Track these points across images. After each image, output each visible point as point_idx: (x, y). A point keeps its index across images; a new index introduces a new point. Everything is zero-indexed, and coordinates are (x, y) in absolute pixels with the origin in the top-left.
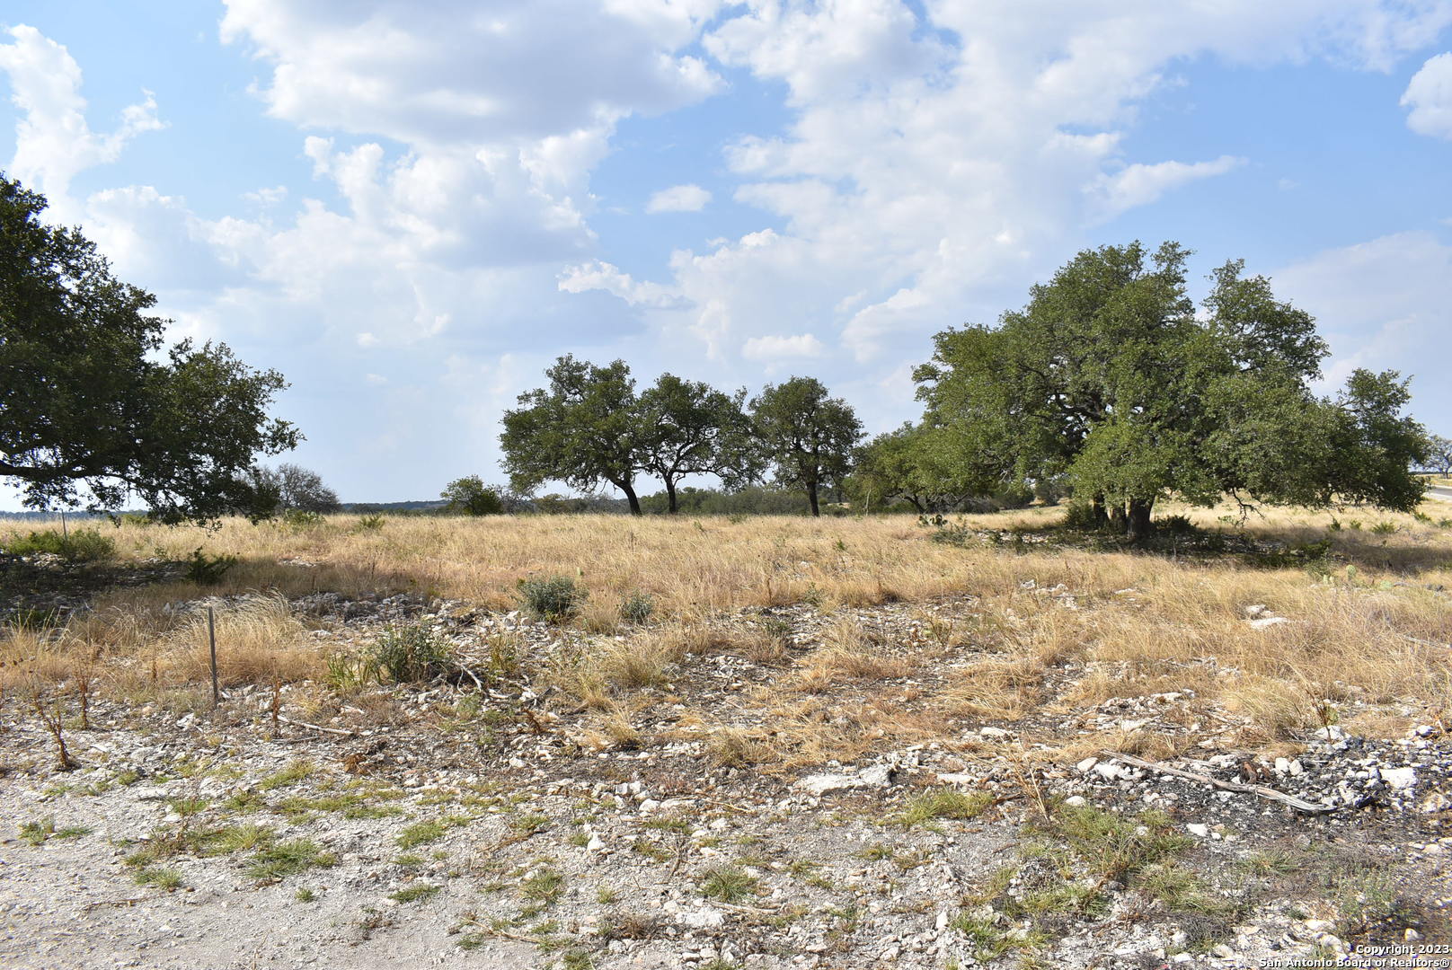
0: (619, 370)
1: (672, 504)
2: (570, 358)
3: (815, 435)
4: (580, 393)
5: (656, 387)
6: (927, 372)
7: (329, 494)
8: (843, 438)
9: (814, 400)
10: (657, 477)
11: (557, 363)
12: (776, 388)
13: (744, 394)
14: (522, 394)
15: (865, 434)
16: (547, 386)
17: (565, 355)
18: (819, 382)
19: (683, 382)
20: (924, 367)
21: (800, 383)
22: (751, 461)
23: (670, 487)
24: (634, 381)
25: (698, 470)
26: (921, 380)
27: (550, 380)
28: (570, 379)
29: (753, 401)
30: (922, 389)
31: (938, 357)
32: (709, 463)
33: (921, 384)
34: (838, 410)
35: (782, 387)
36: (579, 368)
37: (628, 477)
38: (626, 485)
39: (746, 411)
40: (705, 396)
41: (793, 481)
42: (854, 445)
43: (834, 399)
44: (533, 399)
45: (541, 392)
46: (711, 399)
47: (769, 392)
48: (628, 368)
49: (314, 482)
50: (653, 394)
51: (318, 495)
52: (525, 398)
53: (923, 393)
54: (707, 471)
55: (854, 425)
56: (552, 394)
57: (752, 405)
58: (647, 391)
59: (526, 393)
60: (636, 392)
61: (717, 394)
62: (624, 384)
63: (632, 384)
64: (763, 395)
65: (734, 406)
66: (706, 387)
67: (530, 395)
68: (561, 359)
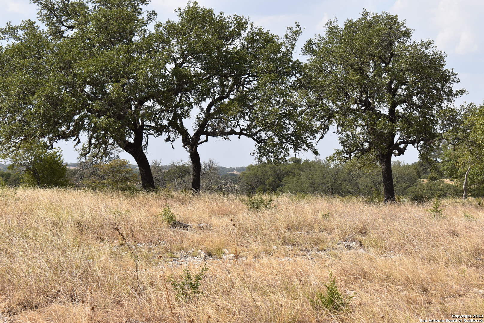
1: (196, 178)
3: (393, 92)
4: (79, 25)
5: (176, 20)
8: (428, 94)
9: (391, 44)
10: (168, 140)
12: (342, 26)
13: (297, 33)
15: (461, 92)
18: (400, 20)
19: (217, 14)
21: (376, 20)
22: (299, 124)
23: (195, 157)
24: (154, 13)
25: (223, 133)
29: (310, 42)
32: (244, 123)
34: (424, 57)
35: (350, 25)
37: (138, 139)
38: (137, 150)
40: (244, 34)
41: (364, 151)
42: (444, 105)
43: (418, 41)
44: (21, 33)
45: (31, 24)
46: (251, 40)
47: (332, 31)
50: (171, 28)
52: (10, 31)
54: (240, 134)
55: (445, 78)
56: (43, 27)
57: (308, 48)
58: (164, 23)
59: (9, 24)
60: (151, 28)
61: (260, 32)
62: (140, 17)
63: (150, 19)
64: (323, 35)
65: (283, 49)
66: (246, 23)
67: (16, 28)
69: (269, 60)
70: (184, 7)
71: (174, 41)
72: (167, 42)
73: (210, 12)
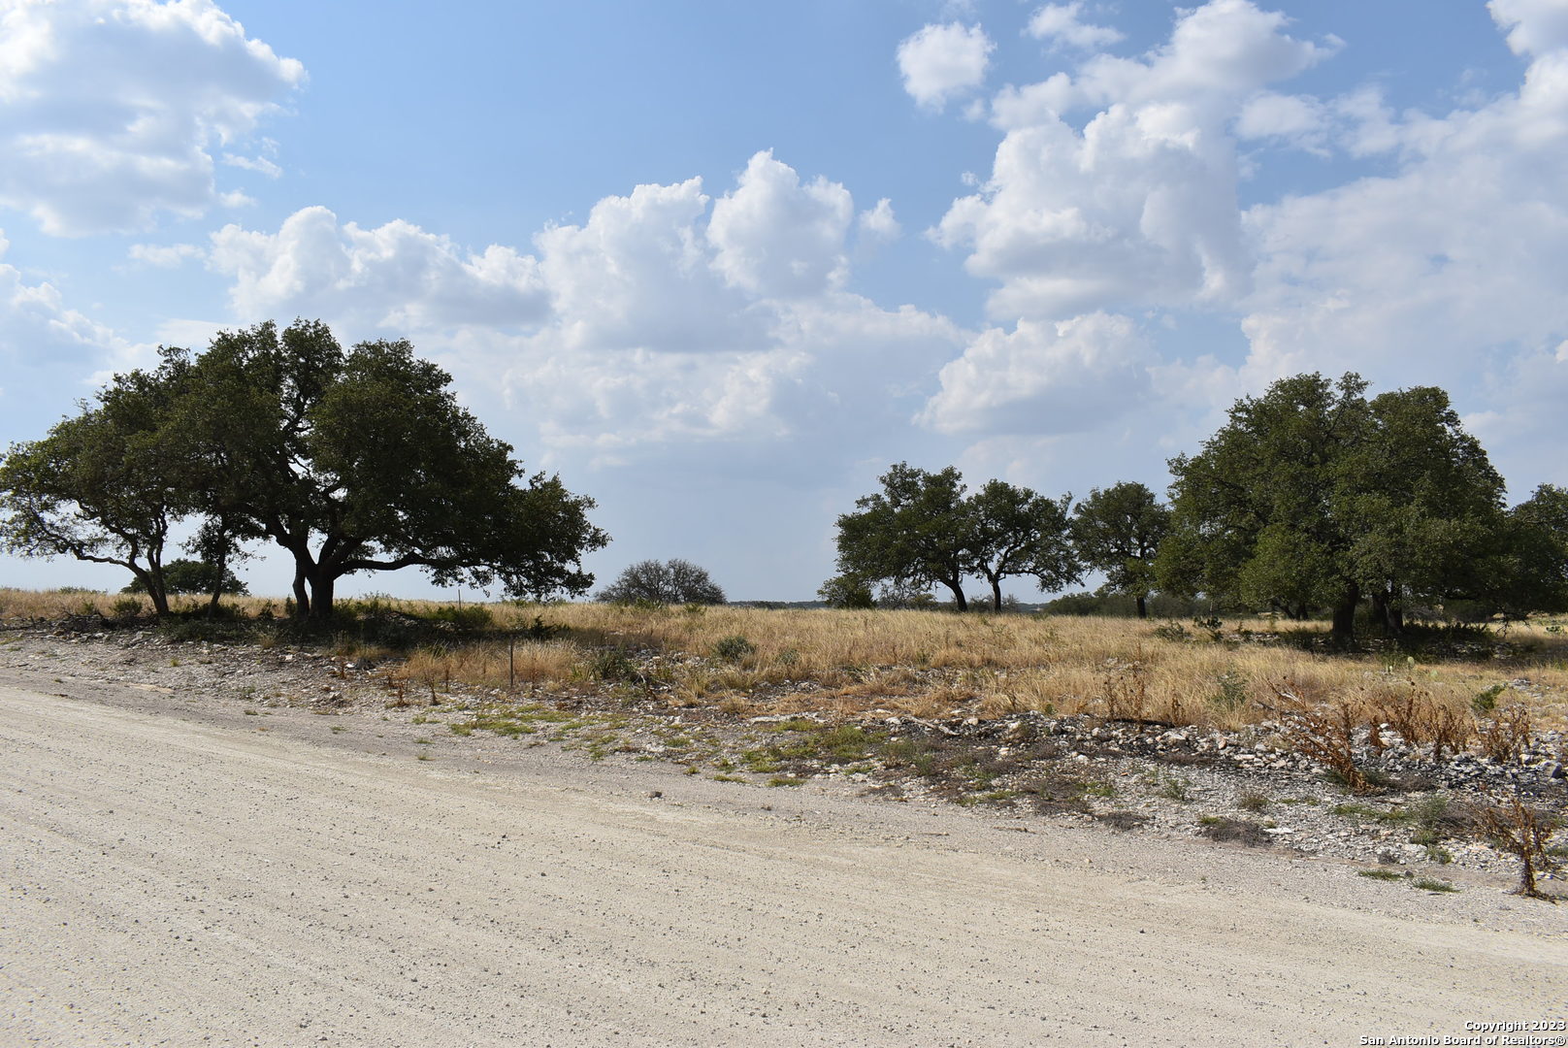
0: (950, 476)
1: (997, 605)
2: (904, 466)
4: (913, 498)
5: (982, 493)
9: (1141, 504)
10: (977, 578)
11: (891, 470)
12: (1102, 493)
13: (1070, 499)
14: (860, 499)
16: (881, 490)
17: (899, 463)
18: (1145, 487)
19: (1010, 487)
21: (1127, 488)
22: (1071, 564)
23: (997, 589)
24: (965, 486)
25: (1017, 572)
27: (884, 486)
28: (903, 484)
29: (1079, 505)
32: (1031, 565)
35: (1107, 492)
36: (914, 474)
37: (956, 577)
38: (955, 586)
39: (1071, 514)
40: (1030, 501)
44: (871, 503)
45: (878, 497)
46: (1036, 504)
47: (1095, 496)
48: (960, 474)
49: (702, 577)
50: (979, 499)
51: (705, 591)
52: (863, 502)
54: (1028, 572)
56: (887, 499)
57: (1078, 509)
58: (974, 496)
59: (863, 497)
60: (964, 497)
61: (1043, 500)
62: (954, 489)
63: (962, 490)
64: (1090, 499)
65: (1060, 511)
66: (1032, 493)
67: (868, 500)
68: (895, 467)
69: (1048, 518)
70: (987, 484)
71: (981, 508)
72: (976, 510)
73: (1006, 486)
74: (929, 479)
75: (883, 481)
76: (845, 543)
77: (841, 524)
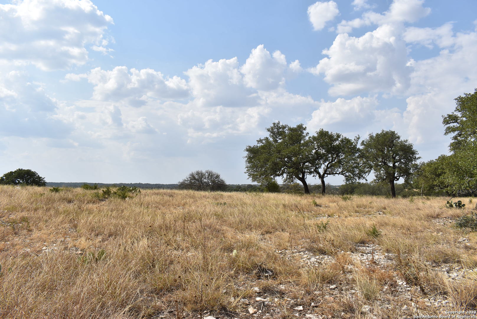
0: (300, 128)
1: (323, 189)
2: (279, 123)
3: (394, 158)
4: (283, 139)
5: (316, 135)
6: (452, 118)
7: (222, 181)
8: (407, 159)
9: (393, 141)
10: (313, 176)
11: (272, 125)
12: (375, 135)
13: (359, 138)
14: (259, 139)
15: (420, 158)
16: (267, 134)
17: (276, 122)
18: (396, 133)
19: (330, 133)
20: (450, 116)
21: (387, 133)
22: (360, 170)
23: (323, 182)
24: (308, 133)
25: (333, 174)
26: (448, 123)
27: (269, 133)
28: (278, 132)
29: (363, 141)
30: (448, 128)
31: (458, 110)
32: (340, 170)
33: (448, 125)
34: (405, 145)
35: (377, 135)
36: (284, 127)
37: (303, 176)
38: (303, 180)
39: (359, 146)
41: (384, 180)
42: (413, 162)
43: (403, 140)
44: (264, 141)
45: (267, 138)
46: (342, 141)
47: (371, 137)
48: (306, 127)
49: (218, 177)
50: (314, 138)
52: (260, 141)
53: (449, 130)
54: (339, 174)
55: (413, 153)
56: (271, 139)
57: (363, 143)
58: (312, 136)
59: (260, 139)
60: (307, 138)
61: (345, 139)
62: (303, 135)
63: (306, 135)
64: (368, 139)
65: (354, 144)
66: (340, 135)
67: (262, 140)
68: (274, 124)
69: (348, 147)
70: (318, 131)
71: (315, 142)
72: (313, 143)
73: (328, 132)
74: (291, 129)
75: (268, 130)
76: (250, 159)
77: (247, 150)
